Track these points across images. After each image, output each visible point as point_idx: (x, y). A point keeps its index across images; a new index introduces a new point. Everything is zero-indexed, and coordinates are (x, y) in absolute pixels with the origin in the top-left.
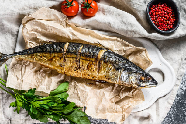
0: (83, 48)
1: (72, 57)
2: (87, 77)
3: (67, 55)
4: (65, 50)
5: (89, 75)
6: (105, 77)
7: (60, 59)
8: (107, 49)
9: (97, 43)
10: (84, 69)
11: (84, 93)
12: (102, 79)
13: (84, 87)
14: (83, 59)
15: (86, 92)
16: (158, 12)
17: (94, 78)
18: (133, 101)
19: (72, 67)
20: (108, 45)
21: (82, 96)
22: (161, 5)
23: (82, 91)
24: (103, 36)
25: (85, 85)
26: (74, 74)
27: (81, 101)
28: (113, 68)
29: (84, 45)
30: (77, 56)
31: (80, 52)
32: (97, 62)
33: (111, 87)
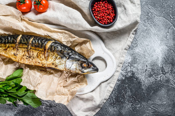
0: (33, 39)
1: (23, 47)
2: (38, 65)
3: (19, 45)
4: (18, 41)
5: (39, 63)
6: (53, 64)
7: (14, 49)
8: (55, 40)
9: (46, 36)
11: (35, 78)
12: (51, 66)
13: (35, 73)
14: (33, 49)
15: (36, 77)
16: (100, 8)
18: (78, 85)
19: (24, 55)
20: (57, 37)
21: (33, 81)
22: (102, 2)
23: (33, 76)
24: (52, 29)
25: (36, 72)
26: (27, 62)
27: (32, 85)
29: (35, 37)
30: (28, 46)
31: (31, 43)
32: (45, 51)
33: (60, 73)
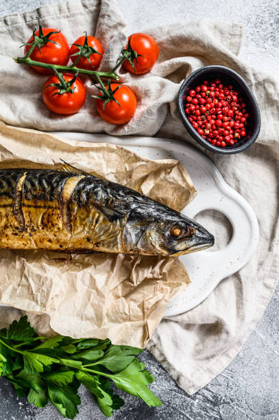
0: (26, 179)
1: (2, 204)
5: (50, 241)
6: (89, 240)
10: (35, 228)
11: (43, 283)
12: (83, 247)
13: (42, 268)
14: (29, 206)
15: (46, 278)
17: (64, 247)
18: (165, 287)
19: (6, 227)
20: (89, 163)
21: (39, 289)
23: (39, 277)
24: (73, 144)
25: (45, 264)
26: (16, 243)
27: (37, 302)
28: (101, 218)
29: (29, 171)
31: (20, 189)
32: (63, 208)
33: (109, 262)
